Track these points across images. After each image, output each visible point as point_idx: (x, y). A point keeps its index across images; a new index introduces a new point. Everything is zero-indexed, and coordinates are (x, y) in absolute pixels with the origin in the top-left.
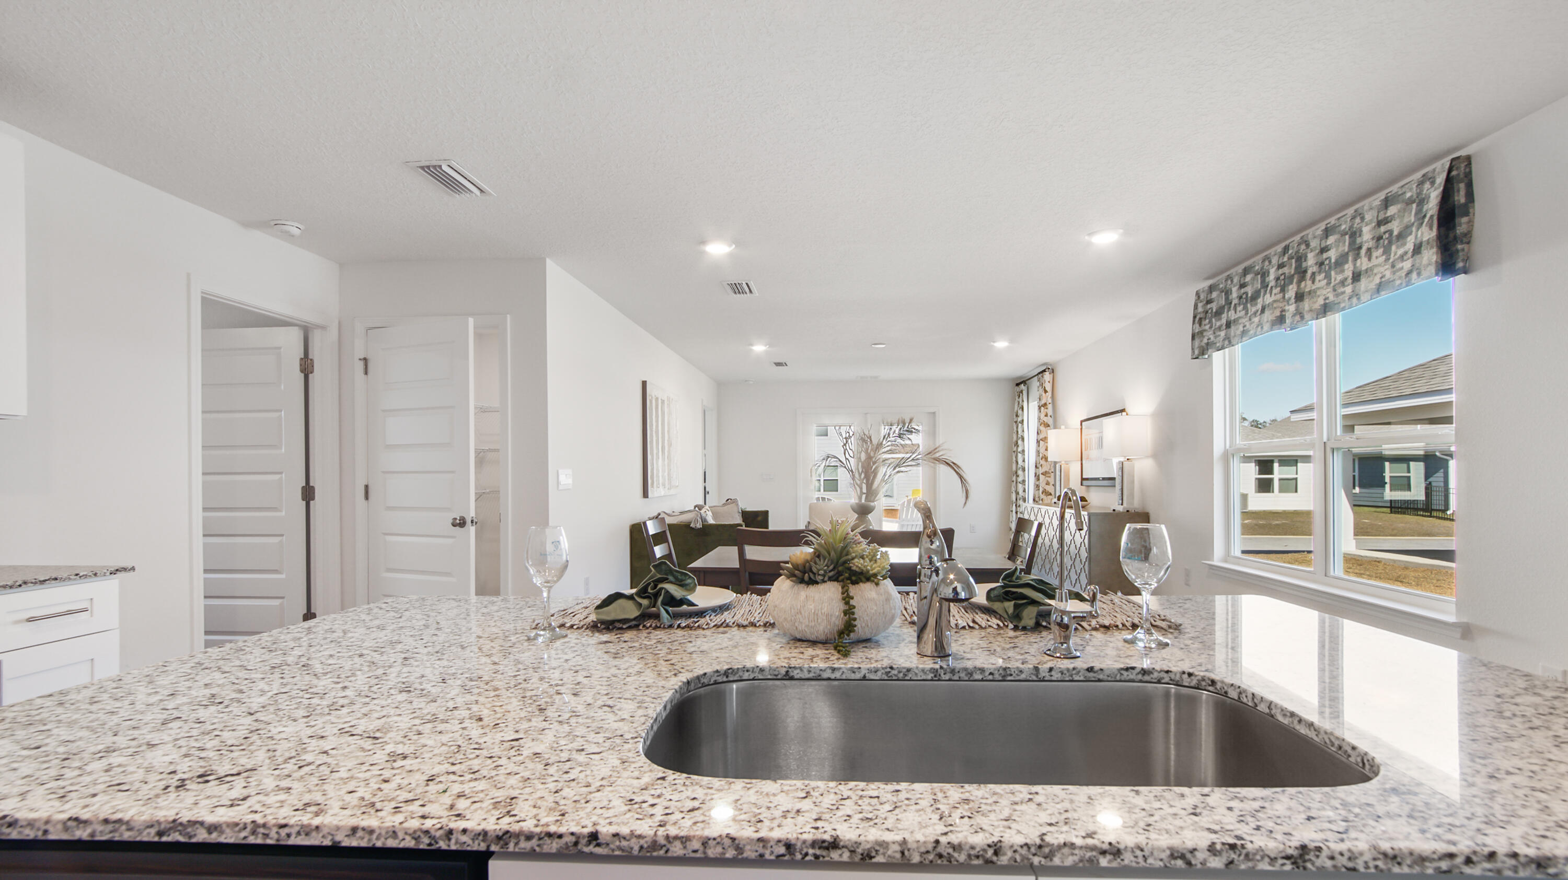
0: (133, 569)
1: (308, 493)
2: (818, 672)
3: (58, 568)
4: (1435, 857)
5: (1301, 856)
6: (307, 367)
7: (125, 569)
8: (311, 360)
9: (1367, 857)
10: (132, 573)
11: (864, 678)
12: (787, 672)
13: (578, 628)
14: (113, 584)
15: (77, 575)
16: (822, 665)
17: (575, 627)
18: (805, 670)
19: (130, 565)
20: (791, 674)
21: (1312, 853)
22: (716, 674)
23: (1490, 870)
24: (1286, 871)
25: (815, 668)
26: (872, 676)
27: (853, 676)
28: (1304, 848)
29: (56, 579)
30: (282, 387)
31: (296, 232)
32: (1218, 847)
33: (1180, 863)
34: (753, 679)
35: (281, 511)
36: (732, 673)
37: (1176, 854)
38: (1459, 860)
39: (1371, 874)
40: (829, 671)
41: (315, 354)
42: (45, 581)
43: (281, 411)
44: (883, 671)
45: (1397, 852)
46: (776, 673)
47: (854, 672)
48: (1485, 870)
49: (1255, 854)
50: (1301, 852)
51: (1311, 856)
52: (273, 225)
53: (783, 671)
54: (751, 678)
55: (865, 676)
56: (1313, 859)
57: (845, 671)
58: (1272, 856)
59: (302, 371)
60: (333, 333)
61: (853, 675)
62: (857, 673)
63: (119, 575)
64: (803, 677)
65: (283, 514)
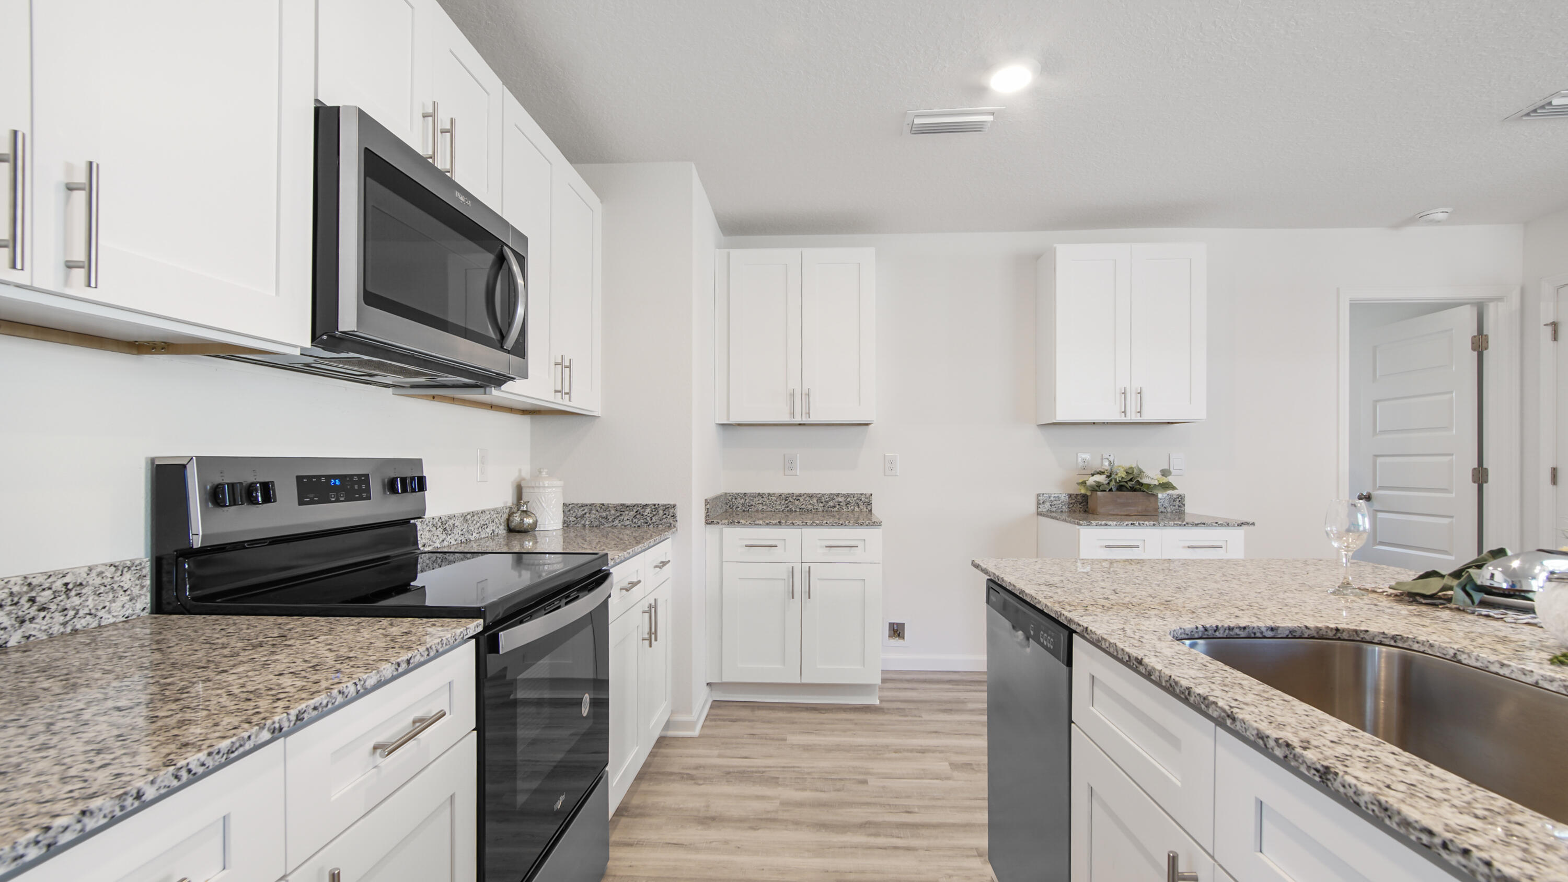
0: (1253, 524)
1: (1480, 476)
2: (1486, 663)
3: (1208, 517)
4: (1416, 825)
5: (1325, 773)
6: (1480, 344)
7: (1247, 524)
8: (1486, 335)
9: (1366, 798)
10: (1252, 527)
11: (1536, 684)
12: (1455, 654)
13: (1387, 595)
14: (1241, 532)
15: (1217, 523)
16: (1493, 658)
17: (1385, 594)
18: (1473, 658)
19: (1251, 521)
20: (1459, 658)
21: (1331, 775)
22: (1382, 636)
23: (1465, 866)
24: (1315, 781)
25: (1483, 657)
26: (1546, 685)
27: (1523, 678)
28: (1327, 768)
29: (1204, 524)
30: (1454, 369)
31: (1441, 216)
32: (1280, 741)
33: (1261, 742)
34: (1423, 652)
35: (1452, 493)
36: (1401, 640)
37: (1260, 735)
38: (1437, 841)
39: (1368, 814)
40: (1498, 665)
41: (1489, 329)
42: (1198, 524)
43: (1452, 392)
44: (1560, 683)
45: (1388, 806)
46: (1445, 652)
47: (1525, 674)
48: (1459, 863)
49: (1299, 757)
50: (1325, 770)
51: (1330, 777)
52: (1418, 218)
53: (1451, 652)
54: (1421, 650)
55: (1537, 683)
56: (1332, 779)
57: (1515, 670)
58: (1309, 764)
59: (1473, 349)
60: (1514, 301)
61: (1523, 676)
62: (1528, 676)
63: (1244, 527)
64: (1471, 664)
65: (1454, 495)
